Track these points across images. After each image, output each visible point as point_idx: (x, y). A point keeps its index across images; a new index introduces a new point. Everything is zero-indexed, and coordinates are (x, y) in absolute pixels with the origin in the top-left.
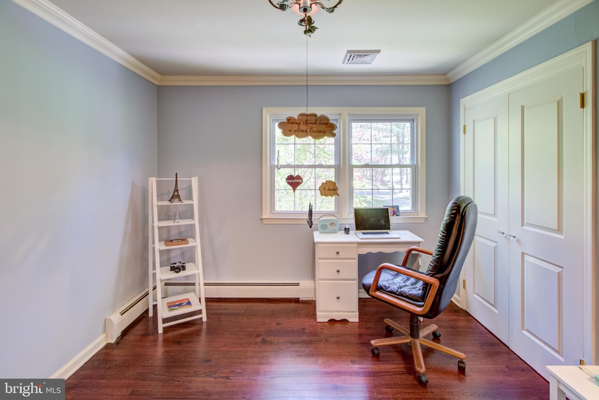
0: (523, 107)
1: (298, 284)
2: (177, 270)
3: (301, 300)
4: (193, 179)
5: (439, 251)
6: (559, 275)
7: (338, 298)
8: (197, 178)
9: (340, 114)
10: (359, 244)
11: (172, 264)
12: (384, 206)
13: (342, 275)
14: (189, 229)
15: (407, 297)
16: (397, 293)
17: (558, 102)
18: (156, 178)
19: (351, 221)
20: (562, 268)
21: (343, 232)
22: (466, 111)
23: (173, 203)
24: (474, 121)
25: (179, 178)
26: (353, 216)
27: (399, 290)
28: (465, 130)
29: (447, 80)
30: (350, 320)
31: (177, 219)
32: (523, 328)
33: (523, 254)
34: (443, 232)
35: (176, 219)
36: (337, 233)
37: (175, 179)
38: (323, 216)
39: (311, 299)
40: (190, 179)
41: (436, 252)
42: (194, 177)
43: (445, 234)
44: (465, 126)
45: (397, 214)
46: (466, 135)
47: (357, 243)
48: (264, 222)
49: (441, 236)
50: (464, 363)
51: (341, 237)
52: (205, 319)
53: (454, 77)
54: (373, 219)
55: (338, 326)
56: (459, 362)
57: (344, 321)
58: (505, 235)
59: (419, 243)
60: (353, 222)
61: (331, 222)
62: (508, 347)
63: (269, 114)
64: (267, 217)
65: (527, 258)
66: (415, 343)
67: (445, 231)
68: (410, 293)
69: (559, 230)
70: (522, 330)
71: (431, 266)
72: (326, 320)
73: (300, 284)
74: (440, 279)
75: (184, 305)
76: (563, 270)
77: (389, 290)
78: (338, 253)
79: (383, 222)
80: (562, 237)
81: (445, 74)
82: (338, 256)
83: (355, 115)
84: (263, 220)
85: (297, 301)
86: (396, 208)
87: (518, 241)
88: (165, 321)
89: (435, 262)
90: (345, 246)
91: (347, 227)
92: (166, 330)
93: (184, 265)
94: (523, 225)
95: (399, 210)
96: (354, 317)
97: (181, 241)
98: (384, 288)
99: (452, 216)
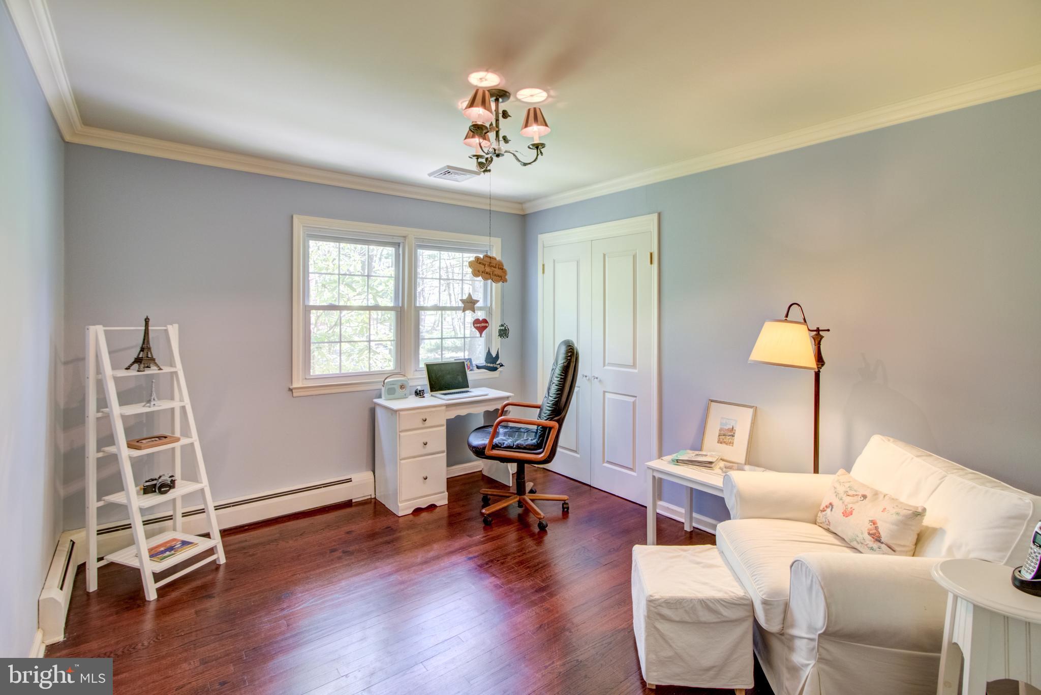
0: (604, 255)
1: (350, 480)
2: (165, 489)
3: (354, 502)
4: (170, 327)
5: (557, 394)
6: (634, 403)
7: (426, 479)
8: (176, 326)
9: (405, 237)
10: (448, 406)
11: (147, 482)
12: (455, 360)
13: (429, 449)
14: (144, 422)
15: (525, 448)
16: (515, 447)
17: (634, 256)
18: (104, 326)
19: (422, 381)
20: (636, 397)
21: (414, 396)
22: (545, 248)
23: (144, 371)
24: (554, 261)
25: (151, 327)
26: (425, 375)
27: (515, 444)
28: (543, 269)
29: (522, 209)
30: (438, 504)
31: (154, 400)
32: (604, 462)
33: (604, 392)
34: (561, 375)
35: (152, 399)
36: (407, 398)
37: (144, 328)
38: (388, 377)
39: (370, 497)
40: (165, 328)
41: (555, 395)
42: (172, 325)
43: (563, 377)
44: (543, 265)
45: (471, 368)
46: (544, 275)
47: (444, 406)
48: (295, 395)
49: (559, 379)
50: (567, 504)
51: (413, 402)
52: (222, 560)
53: (530, 209)
54: (448, 376)
55: (424, 515)
56: (563, 504)
57: (432, 507)
58: (587, 378)
59: (508, 398)
60: (426, 382)
61: (400, 384)
62: (590, 486)
63: (303, 226)
64: (300, 385)
65: (607, 395)
66: (524, 499)
67: (562, 373)
68: (526, 444)
69: (634, 366)
70: (603, 463)
71: (549, 410)
72: (410, 511)
73: (352, 480)
74: (558, 421)
75: (179, 548)
76: (636, 400)
77: (505, 445)
78: (425, 420)
79: (460, 379)
80: (636, 371)
81: (521, 203)
82: (423, 424)
83: (423, 240)
84: (293, 391)
85: (348, 504)
86: (468, 361)
87: (600, 381)
88: (158, 577)
89: (554, 405)
90: (432, 411)
91: (419, 388)
92: (161, 592)
93: (173, 478)
94: (604, 365)
95: (472, 364)
96: (442, 500)
97: (157, 439)
98: (500, 445)
99: (569, 358)
